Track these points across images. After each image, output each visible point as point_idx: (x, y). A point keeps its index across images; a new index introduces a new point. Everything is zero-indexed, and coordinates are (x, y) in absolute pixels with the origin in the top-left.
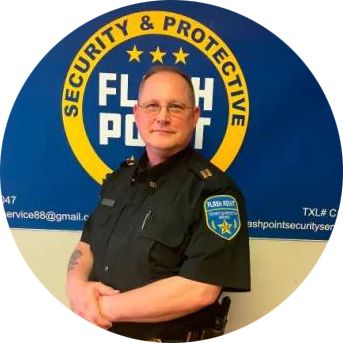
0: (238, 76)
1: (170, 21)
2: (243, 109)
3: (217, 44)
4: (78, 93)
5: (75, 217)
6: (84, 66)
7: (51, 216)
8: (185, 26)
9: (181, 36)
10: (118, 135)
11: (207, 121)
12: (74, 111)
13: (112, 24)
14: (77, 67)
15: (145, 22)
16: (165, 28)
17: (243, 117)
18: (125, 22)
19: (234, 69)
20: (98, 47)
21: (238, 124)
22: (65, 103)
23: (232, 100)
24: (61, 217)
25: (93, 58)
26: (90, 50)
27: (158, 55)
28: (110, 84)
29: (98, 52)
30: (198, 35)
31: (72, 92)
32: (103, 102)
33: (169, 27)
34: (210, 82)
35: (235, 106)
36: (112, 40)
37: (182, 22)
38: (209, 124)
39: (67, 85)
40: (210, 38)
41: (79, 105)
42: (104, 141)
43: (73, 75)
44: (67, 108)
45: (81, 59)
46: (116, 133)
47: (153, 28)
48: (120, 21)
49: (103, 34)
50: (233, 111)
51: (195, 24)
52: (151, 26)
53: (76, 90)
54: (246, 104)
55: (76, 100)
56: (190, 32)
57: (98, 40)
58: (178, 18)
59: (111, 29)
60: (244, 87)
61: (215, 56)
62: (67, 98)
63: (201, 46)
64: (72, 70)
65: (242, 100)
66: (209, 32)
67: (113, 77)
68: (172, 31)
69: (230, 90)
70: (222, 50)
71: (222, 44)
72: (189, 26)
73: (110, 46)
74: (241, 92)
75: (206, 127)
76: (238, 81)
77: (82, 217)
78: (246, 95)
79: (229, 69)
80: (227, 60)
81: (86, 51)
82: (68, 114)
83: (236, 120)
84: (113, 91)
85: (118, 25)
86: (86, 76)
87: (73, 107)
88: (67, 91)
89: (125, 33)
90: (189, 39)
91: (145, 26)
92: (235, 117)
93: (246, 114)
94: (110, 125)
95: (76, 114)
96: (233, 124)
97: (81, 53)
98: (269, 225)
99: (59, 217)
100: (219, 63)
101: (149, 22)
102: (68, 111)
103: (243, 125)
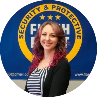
0: (78, 23)
1: (54, 7)
2: (80, 33)
3: (70, 13)
5: (22, 74)
6: (25, 22)
9: (58, 11)
12: (22, 37)
13: (35, 8)
14: (23, 22)
16: (52, 9)
18: (39, 7)
19: (76, 21)
20: (30, 16)
21: (79, 39)
22: (19, 34)
25: (29, 19)
27: (50, 17)
28: (34, 27)
29: (30, 17)
33: (54, 8)
34: (68, 25)
35: (77, 32)
36: (35, 13)
37: (58, 7)
38: (69, 39)
39: (20, 28)
40: (67, 11)
41: (24, 35)
43: (22, 25)
47: (48, 9)
48: (38, 7)
50: (77, 34)
51: (62, 7)
52: (48, 8)
54: (81, 32)
55: (23, 33)
58: (57, 5)
60: (80, 26)
61: (69, 17)
62: (20, 33)
64: (21, 23)
66: (67, 9)
67: (35, 25)
68: (55, 10)
69: (75, 27)
70: (72, 15)
71: (72, 13)
72: (60, 8)
73: (34, 15)
74: (79, 28)
75: (68, 40)
76: (78, 24)
78: (81, 29)
80: (73, 18)
81: (26, 17)
82: (20, 38)
83: (78, 37)
84: (35, 30)
86: (26, 25)
88: (20, 30)
89: (39, 11)
91: (46, 8)
92: (78, 36)
93: (82, 35)
95: (23, 38)
96: (77, 39)
99: (16, 75)
100: (71, 19)
101: (47, 7)
102: (20, 37)
103: (81, 39)
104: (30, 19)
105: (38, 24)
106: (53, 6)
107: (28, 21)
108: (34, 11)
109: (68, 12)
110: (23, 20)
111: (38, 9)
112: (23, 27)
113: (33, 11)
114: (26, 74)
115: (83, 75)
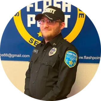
5: (19, 56)
7: (10, 55)
10: (34, 23)
11: (69, 16)
21: (81, 17)
24: (14, 56)
32: (28, 10)
35: (80, 10)
55: (18, 10)
77: (22, 56)
87: (17, 13)
92: (80, 14)
94: (31, 19)
96: (79, 17)
98: (95, 58)
99: (13, 56)
102: (15, 14)
103: (83, 17)
114: (23, 56)
115: (84, 58)
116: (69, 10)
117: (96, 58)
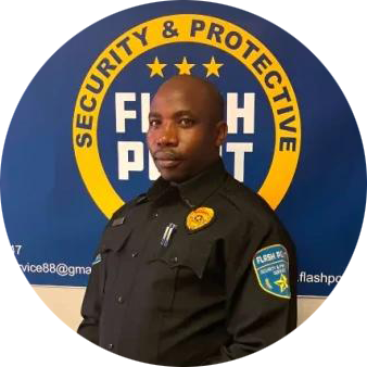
0: (285, 89)
1: (198, 25)
2: (293, 130)
3: (257, 49)
4: (91, 118)
6: (97, 86)
7: (63, 270)
8: (217, 29)
9: (213, 42)
10: (141, 168)
11: (249, 147)
12: (87, 140)
13: (129, 34)
15: (168, 29)
16: (193, 34)
17: (294, 140)
18: (144, 30)
19: (280, 81)
20: (113, 62)
21: (288, 149)
22: (77, 131)
23: (278, 119)
24: (74, 270)
25: (107, 75)
26: (104, 65)
27: (185, 68)
28: (128, 106)
29: (113, 68)
30: (233, 40)
31: (84, 118)
32: (121, 128)
34: (250, 98)
35: (283, 126)
36: (129, 52)
37: (213, 25)
38: (251, 150)
39: (78, 110)
40: (249, 42)
42: (123, 175)
43: (85, 97)
44: (78, 137)
45: (93, 77)
46: (138, 166)
47: (177, 35)
48: (139, 29)
49: (118, 46)
50: (280, 133)
51: (229, 27)
52: (175, 33)
53: (88, 114)
54: (297, 124)
55: (89, 127)
56: (223, 37)
57: (112, 53)
58: (208, 20)
59: (128, 39)
60: (294, 103)
61: (255, 65)
62: (79, 125)
63: (238, 54)
64: (83, 91)
65: (292, 119)
66: (246, 36)
67: (131, 97)
68: (201, 37)
69: (276, 106)
70: (264, 57)
71: (264, 50)
73: (127, 59)
74: (290, 109)
75: (247, 154)
76: (286, 95)
78: (296, 112)
79: (273, 80)
81: (99, 68)
82: (81, 145)
83: (285, 144)
84: (132, 115)
85: (136, 34)
86: (100, 98)
87: (86, 136)
88: (79, 116)
89: (145, 43)
90: (222, 46)
91: (168, 33)
92: (283, 140)
93: (298, 136)
95: (89, 145)
96: (281, 149)
97: (94, 71)
98: (335, 279)
99: (71, 270)
100: (260, 72)
101: (173, 28)
102: (80, 140)
103: (294, 150)
104: (113, 74)
105: (143, 95)
106: (194, 22)
107: (107, 82)
108: (128, 43)
109: (252, 47)
110: (88, 80)
111: (142, 37)
112: (88, 103)
113: (123, 44)
116: (249, 128)
117: (339, 280)
